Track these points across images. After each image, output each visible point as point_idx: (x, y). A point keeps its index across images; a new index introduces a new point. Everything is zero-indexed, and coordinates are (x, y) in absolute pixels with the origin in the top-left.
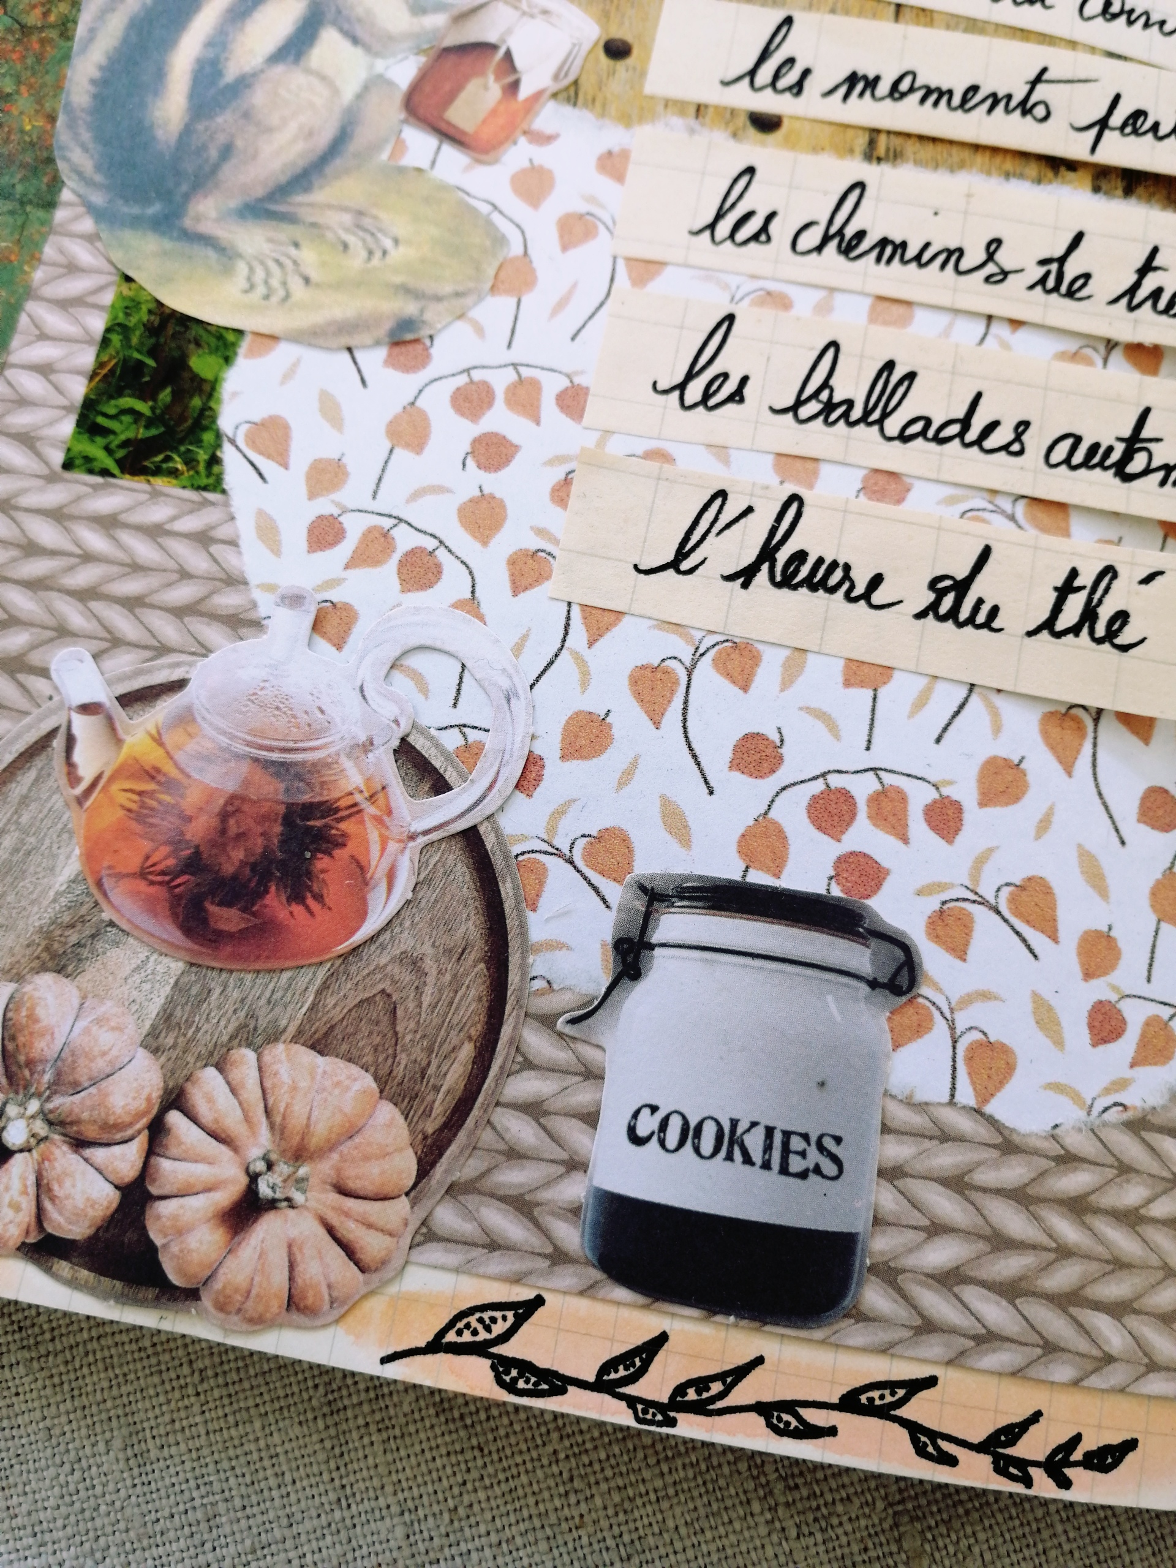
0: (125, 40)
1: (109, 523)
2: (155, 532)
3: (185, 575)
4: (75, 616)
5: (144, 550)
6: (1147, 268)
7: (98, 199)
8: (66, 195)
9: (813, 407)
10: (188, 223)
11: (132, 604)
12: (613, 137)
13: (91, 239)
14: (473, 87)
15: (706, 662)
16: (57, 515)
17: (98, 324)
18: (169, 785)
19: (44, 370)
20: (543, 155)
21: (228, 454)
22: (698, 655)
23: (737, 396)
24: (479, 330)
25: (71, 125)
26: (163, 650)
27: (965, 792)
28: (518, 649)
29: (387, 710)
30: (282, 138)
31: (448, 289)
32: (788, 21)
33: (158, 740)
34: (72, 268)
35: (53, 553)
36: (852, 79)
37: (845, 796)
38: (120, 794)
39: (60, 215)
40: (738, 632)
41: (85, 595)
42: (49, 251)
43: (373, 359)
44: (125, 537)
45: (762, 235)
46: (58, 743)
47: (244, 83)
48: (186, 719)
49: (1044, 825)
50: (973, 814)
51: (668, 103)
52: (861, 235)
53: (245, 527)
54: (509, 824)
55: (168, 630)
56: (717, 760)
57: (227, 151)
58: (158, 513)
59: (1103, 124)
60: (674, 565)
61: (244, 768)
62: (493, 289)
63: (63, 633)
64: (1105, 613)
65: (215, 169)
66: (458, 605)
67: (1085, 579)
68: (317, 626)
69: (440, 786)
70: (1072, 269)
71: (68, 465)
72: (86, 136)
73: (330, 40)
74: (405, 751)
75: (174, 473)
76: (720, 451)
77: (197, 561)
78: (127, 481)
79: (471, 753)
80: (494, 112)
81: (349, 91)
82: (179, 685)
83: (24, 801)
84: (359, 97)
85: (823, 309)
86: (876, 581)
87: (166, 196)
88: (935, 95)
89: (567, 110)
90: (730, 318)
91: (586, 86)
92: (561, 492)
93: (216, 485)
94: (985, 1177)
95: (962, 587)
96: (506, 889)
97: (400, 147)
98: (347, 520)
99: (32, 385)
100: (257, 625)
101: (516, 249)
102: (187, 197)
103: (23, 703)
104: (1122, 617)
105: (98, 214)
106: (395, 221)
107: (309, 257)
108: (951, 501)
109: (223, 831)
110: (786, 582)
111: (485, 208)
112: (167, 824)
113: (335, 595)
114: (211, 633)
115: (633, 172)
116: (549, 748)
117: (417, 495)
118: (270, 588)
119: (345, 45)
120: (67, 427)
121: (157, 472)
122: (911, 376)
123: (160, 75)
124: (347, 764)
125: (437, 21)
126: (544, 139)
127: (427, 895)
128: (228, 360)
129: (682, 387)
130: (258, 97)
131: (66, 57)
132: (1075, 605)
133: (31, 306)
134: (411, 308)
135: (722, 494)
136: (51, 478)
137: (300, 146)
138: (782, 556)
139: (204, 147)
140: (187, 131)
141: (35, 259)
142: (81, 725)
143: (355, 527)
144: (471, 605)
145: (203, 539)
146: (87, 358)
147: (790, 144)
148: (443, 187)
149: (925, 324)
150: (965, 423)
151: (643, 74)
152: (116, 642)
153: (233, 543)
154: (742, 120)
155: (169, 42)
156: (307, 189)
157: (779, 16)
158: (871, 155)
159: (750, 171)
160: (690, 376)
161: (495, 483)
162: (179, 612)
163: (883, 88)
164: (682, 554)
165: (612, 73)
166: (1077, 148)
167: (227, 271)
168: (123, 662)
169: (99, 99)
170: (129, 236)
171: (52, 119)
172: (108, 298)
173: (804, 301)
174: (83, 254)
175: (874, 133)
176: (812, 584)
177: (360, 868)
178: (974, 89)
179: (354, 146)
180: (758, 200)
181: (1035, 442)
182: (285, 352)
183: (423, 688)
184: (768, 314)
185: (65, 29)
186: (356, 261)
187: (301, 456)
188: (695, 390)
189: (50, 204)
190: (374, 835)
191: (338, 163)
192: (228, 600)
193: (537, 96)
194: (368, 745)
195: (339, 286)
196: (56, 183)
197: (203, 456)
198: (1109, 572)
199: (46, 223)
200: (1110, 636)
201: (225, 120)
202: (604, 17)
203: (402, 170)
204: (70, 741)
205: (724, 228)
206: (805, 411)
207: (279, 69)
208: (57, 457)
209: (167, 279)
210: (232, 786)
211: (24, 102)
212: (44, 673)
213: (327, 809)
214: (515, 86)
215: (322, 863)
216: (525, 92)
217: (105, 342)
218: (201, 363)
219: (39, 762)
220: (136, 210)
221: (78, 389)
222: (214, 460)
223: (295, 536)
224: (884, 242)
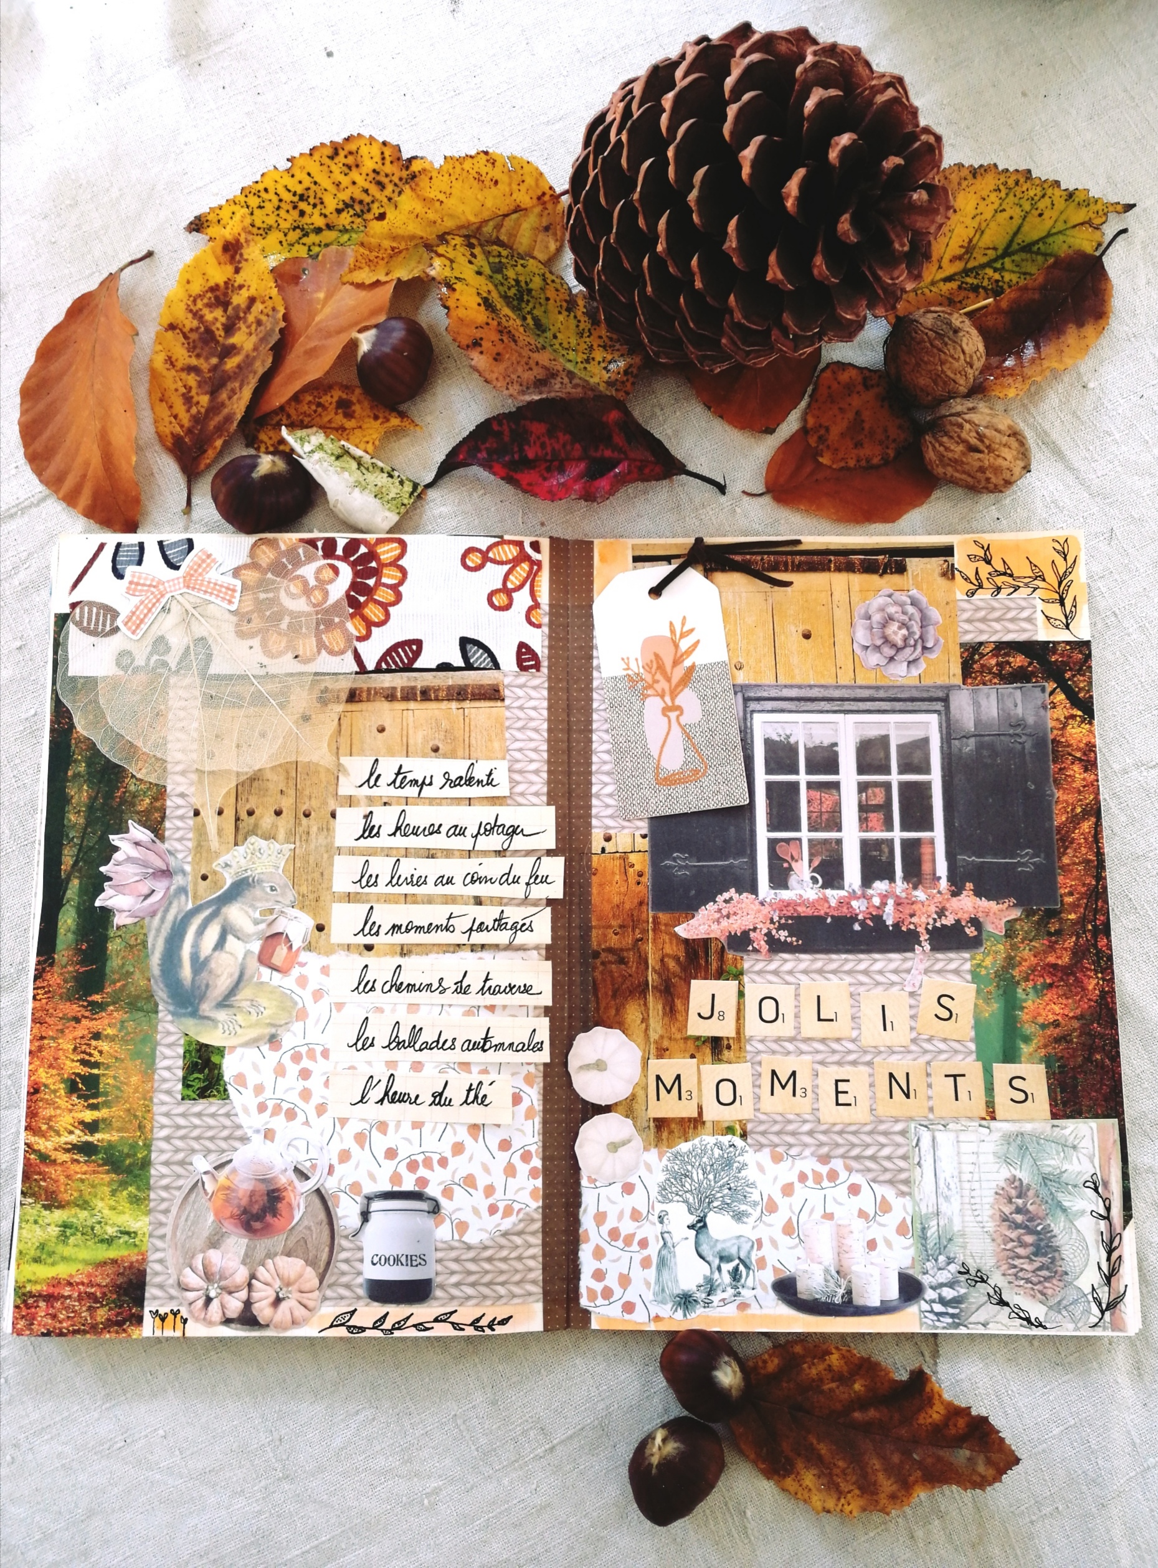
0: (165, 948)
1: (199, 1115)
2: (213, 1115)
3: (225, 1127)
4: (196, 1146)
5: (211, 1122)
6: (486, 980)
7: (171, 1008)
8: (160, 1008)
9: (394, 1044)
10: (201, 1013)
11: (211, 1139)
12: (323, 960)
13: (172, 1022)
14: (278, 949)
15: (374, 1129)
16: (183, 1115)
17: (181, 1051)
18: (233, 1191)
19: (168, 1068)
20: (304, 971)
21: (229, 1087)
22: (371, 1127)
23: (372, 1045)
24: (295, 1035)
25: (156, 982)
26: (223, 1151)
27: (448, 1154)
28: (322, 1134)
29: (289, 1159)
30: (223, 978)
31: (283, 1022)
32: (372, 908)
33: (228, 1178)
34: (169, 1033)
35: (185, 1127)
36: (394, 927)
37: (416, 1162)
38: (220, 1195)
39: (160, 1015)
40: (382, 1119)
41: (197, 1139)
42: (160, 1028)
43: (265, 1048)
44: (204, 1118)
45: (373, 989)
46: (200, 1184)
47: (207, 959)
48: (234, 1171)
49: (471, 1159)
50: (451, 1160)
51: (338, 945)
52: (402, 984)
53: (239, 1110)
54: (328, 1185)
55: (223, 1145)
56: (380, 1156)
57: (207, 986)
58: (213, 1109)
59: (471, 929)
60: (361, 1101)
61: (253, 1182)
62: (297, 1020)
63: (193, 1151)
64: (480, 1096)
65: (205, 993)
66: (303, 1124)
67: (474, 1086)
68: (265, 1137)
69: (307, 1178)
70: (464, 984)
71: (183, 1099)
72: (162, 985)
73: (230, 938)
74: (297, 1170)
75: (214, 1096)
76: (369, 1063)
77: (227, 1123)
78: (201, 1101)
79: (314, 1167)
80: (286, 958)
81: (240, 957)
82: (231, 1161)
83: (194, 1202)
84: (244, 959)
85: (393, 1011)
86: (417, 1097)
87: (191, 1004)
88: (419, 928)
89: (308, 953)
90: (367, 1018)
91: (313, 944)
92: (327, 1084)
93: (228, 1098)
94: (464, 1257)
95: (441, 1094)
96: (330, 1204)
97: (260, 975)
98: (268, 1102)
99: (166, 1074)
100: (248, 1139)
101: (300, 1005)
102: (199, 1004)
103: (187, 1174)
104: (485, 1096)
105: (173, 1014)
106: (263, 1001)
107: (240, 1018)
108: (436, 1067)
109: (251, 1201)
110: (392, 1101)
111: (289, 992)
112: (236, 1202)
113: (269, 1126)
114: (237, 1144)
115: (332, 973)
116: (335, 1162)
117: (287, 1091)
118: (250, 1127)
119: (236, 940)
120: (180, 1086)
121: (209, 1096)
122: (421, 1029)
123: (180, 960)
124: (281, 1176)
125: (263, 926)
126: (302, 965)
127: (309, 1209)
128: (223, 1056)
129: (356, 1044)
130: (213, 964)
131: (147, 956)
132: (472, 1094)
133: (159, 1048)
134: (273, 1031)
135: (371, 1077)
136: (179, 1104)
137: (229, 981)
138: (390, 1094)
139: (199, 987)
140: (193, 980)
141: (156, 1031)
142: (205, 1178)
143: (270, 1104)
144: (307, 1123)
145: (228, 1115)
146: (180, 1063)
147: (378, 956)
148: (275, 987)
149: (424, 1010)
150: (438, 1042)
151: (329, 936)
152: (209, 1151)
153: (236, 1115)
154: (362, 948)
155: (180, 947)
156: (235, 995)
157: (369, 906)
158: (403, 954)
159: (366, 966)
160: (358, 1040)
161: (308, 1084)
162: (225, 1139)
163: (403, 929)
164: (363, 1098)
165: (320, 937)
166: (463, 939)
167: (216, 1027)
168: (212, 1157)
169: (162, 971)
170: (183, 1020)
171: (149, 980)
172: (182, 1042)
173: (387, 1008)
174: (172, 1028)
175: (402, 946)
176: (400, 1101)
177: (290, 1205)
178: (431, 924)
179: (246, 977)
180: (370, 976)
181: (458, 1044)
182: (239, 1050)
183: (298, 1149)
184: (378, 1015)
185: (144, 944)
186: (254, 1017)
187: (251, 1083)
188: (360, 1045)
189: (156, 1012)
190: (292, 1195)
191: (242, 985)
192: (239, 1133)
193: (298, 950)
194: (286, 1170)
195: (250, 1026)
196: (156, 1005)
197: (222, 1089)
198: (481, 1083)
199: (157, 1018)
200: (482, 1102)
201: (204, 974)
202: (314, 917)
203: (262, 983)
204: (203, 1183)
205: (361, 988)
206: (392, 1046)
207: (217, 953)
208: (179, 1097)
209: (197, 1034)
210: (251, 1188)
211: (137, 975)
212: (191, 1164)
213: (277, 1190)
214: (291, 947)
215: (279, 1205)
216: (295, 948)
217: (185, 1057)
218: (215, 1059)
219: (196, 1190)
220: (183, 1011)
221: (180, 1073)
222: (225, 1090)
223: (253, 1109)
224: (409, 985)
